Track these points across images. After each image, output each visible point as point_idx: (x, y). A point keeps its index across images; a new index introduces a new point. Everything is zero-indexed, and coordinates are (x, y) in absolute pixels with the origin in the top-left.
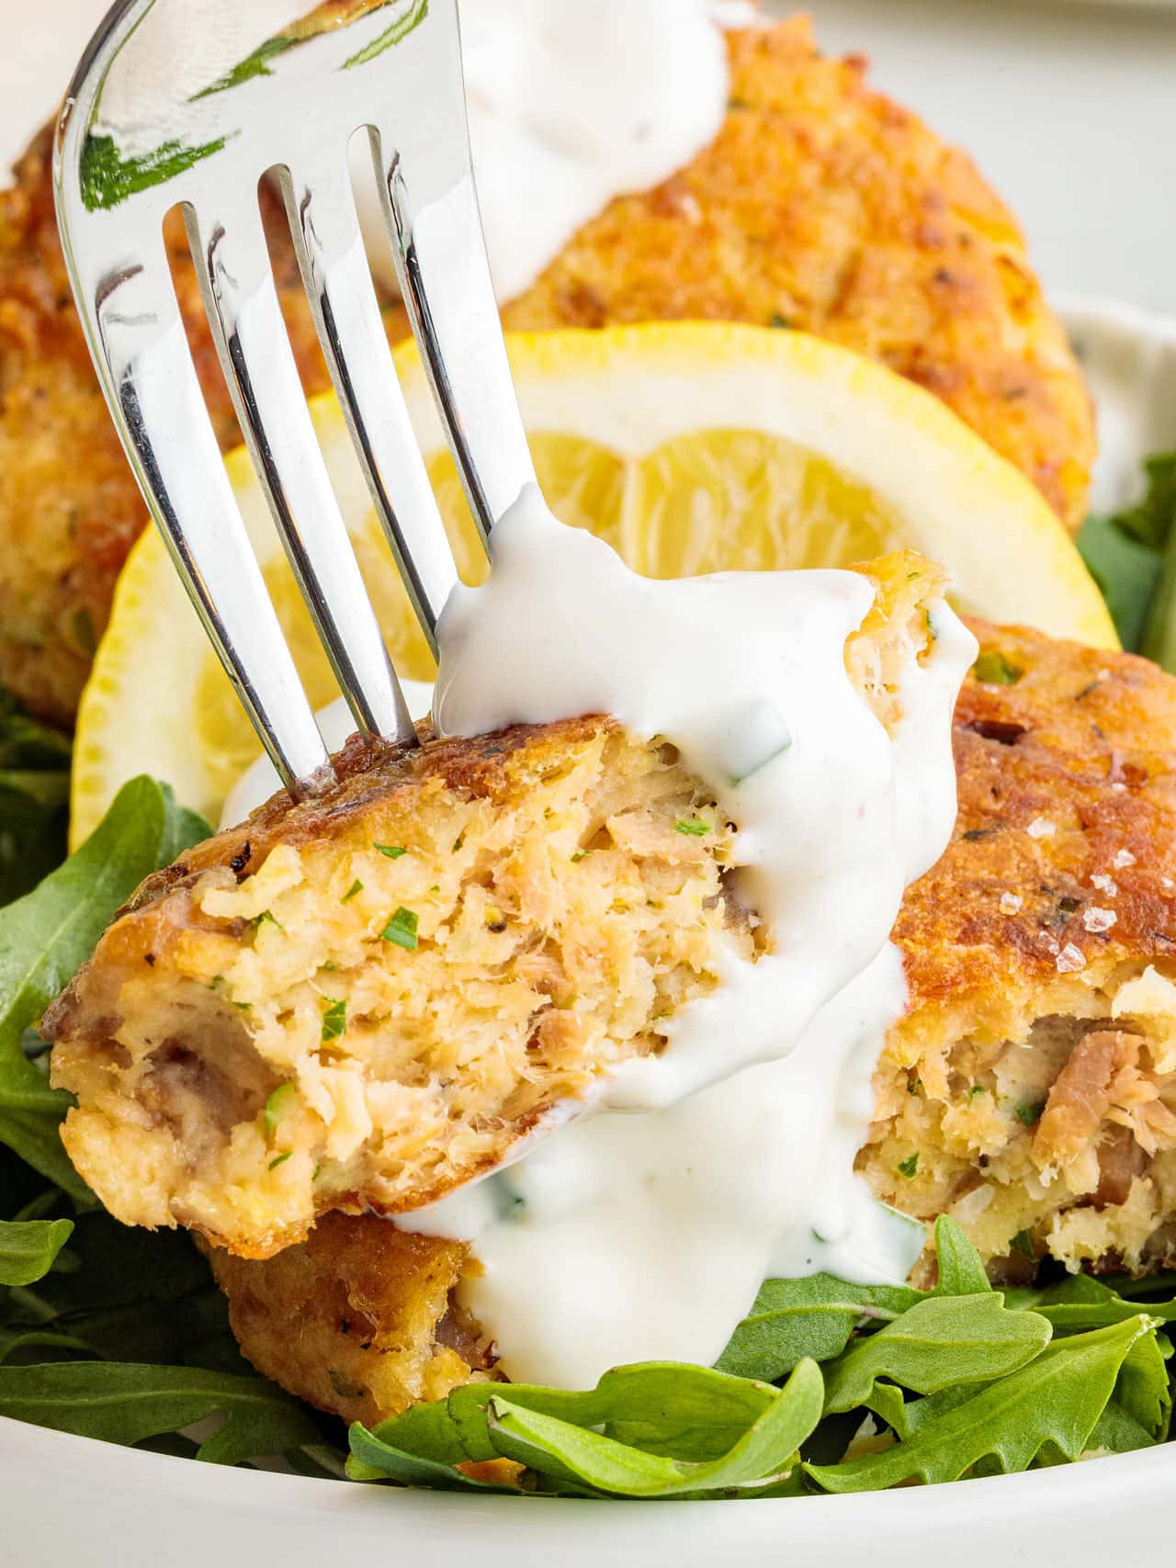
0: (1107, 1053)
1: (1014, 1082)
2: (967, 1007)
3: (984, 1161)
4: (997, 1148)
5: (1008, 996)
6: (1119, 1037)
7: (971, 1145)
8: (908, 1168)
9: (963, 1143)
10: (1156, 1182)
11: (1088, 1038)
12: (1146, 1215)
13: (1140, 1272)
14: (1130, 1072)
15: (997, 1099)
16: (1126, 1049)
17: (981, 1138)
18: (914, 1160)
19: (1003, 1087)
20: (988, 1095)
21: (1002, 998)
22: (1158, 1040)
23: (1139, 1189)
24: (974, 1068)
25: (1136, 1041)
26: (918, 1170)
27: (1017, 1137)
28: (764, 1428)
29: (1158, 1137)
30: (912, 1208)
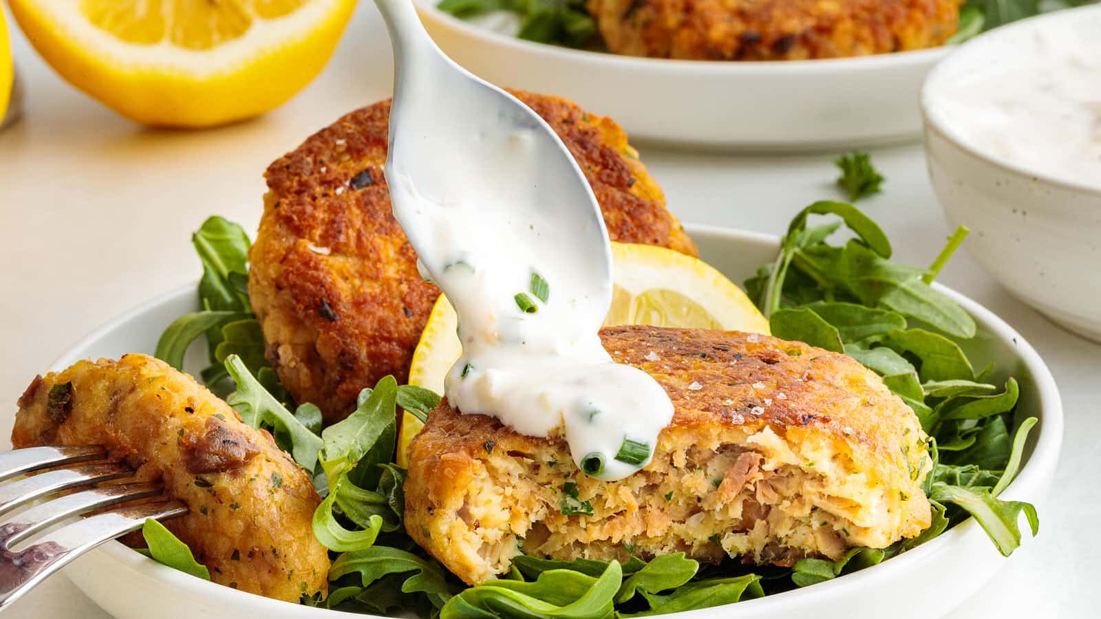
0: (748, 460)
1: (715, 470)
2: (695, 432)
3: (699, 500)
4: (702, 494)
5: (711, 430)
6: (753, 454)
7: (692, 491)
8: (668, 497)
9: (689, 489)
10: (768, 523)
11: (743, 454)
12: (763, 536)
13: (760, 563)
14: (756, 468)
15: (706, 474)
16: (755, 459)
17: (696, 488)
18: (671, 493)
19: (709, 471)
20: (702, 472)
21: (708, 430)
22: (769, 458)
23: (759, 524)
24: (699, 461)
25: (760, 456)
26: (672, 498)
27: (711, 492)
28: (599, 585)
29: (766, 498)
30: (671, 515)
